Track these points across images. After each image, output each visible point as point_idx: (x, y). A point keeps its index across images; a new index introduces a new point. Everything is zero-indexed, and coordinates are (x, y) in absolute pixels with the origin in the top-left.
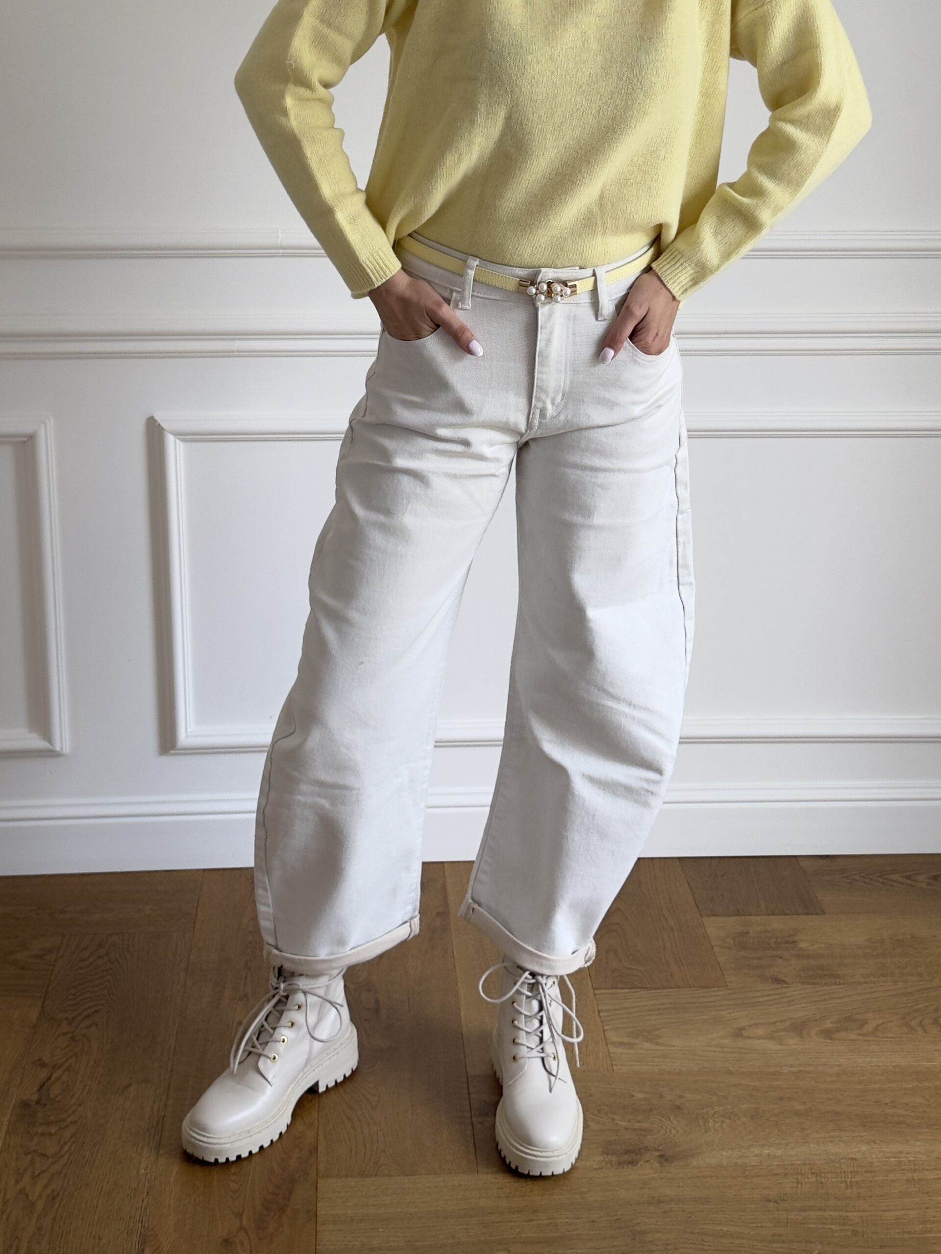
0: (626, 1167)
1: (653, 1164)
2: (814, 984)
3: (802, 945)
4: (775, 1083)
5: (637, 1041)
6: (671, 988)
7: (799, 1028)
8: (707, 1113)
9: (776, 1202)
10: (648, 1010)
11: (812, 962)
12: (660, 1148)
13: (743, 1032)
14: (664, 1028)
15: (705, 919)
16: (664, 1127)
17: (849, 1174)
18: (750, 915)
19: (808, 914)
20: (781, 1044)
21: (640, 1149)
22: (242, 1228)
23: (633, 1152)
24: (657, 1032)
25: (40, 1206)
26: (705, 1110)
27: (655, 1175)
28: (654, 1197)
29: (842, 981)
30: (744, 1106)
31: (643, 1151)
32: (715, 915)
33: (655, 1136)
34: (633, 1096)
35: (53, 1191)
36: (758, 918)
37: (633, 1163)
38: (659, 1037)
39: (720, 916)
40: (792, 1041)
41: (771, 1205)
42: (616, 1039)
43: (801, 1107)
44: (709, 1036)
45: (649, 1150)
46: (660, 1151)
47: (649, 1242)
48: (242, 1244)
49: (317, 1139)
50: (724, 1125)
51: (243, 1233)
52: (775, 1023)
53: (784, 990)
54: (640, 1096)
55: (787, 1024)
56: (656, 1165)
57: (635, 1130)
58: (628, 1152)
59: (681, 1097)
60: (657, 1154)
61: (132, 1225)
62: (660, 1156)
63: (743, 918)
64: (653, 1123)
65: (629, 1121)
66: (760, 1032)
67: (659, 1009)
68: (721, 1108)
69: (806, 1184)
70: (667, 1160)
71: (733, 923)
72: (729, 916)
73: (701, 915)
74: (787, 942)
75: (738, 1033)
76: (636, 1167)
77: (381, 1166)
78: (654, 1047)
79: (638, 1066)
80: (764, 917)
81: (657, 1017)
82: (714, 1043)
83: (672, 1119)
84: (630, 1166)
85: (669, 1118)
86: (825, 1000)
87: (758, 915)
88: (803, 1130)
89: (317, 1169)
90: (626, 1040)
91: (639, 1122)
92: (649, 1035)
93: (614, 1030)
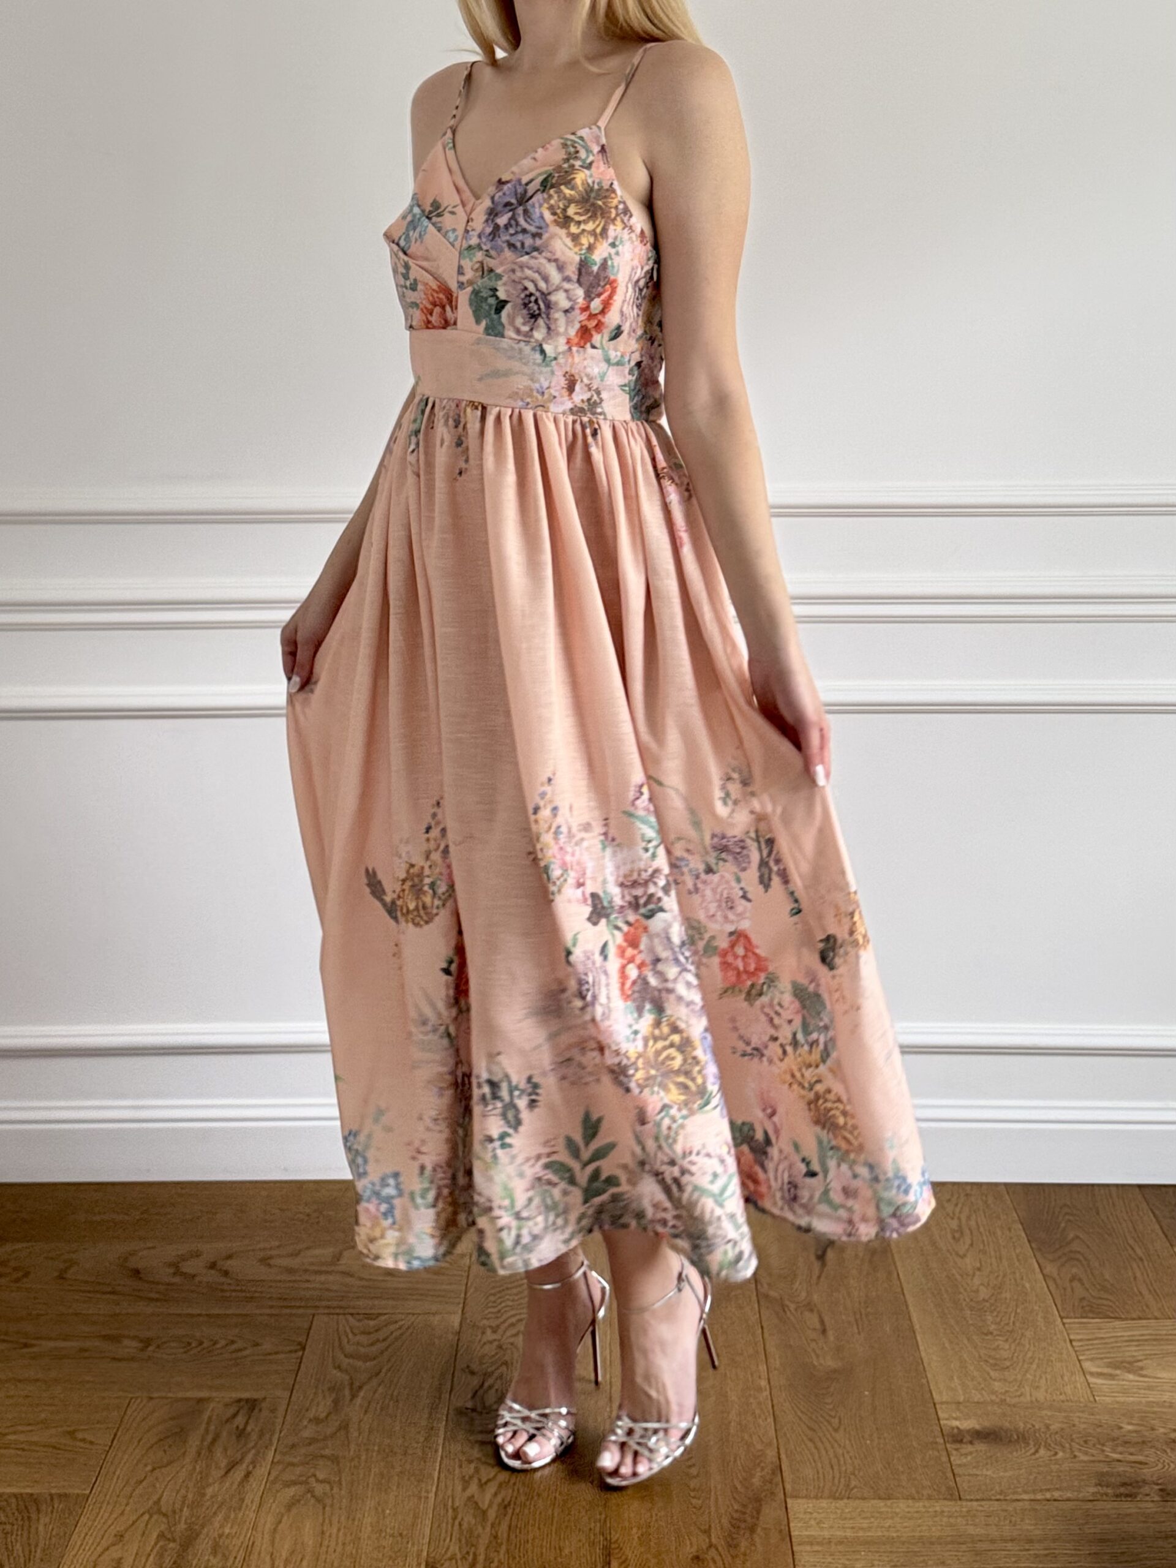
0: (1124, 1501)
1: (1154, 1498)
5: (1118, 1372)
6: (1149, 1319)
10: (1127, 1341)
12: (1160, 1482)
14: (1146, 1359)
16: (1161, 1461)
21: (1137, 1482)
22: (711, 1546)
23: (1129, 1485)
24: (1140, 1364)
25: (492, 1514)
27: (1158, 1509)
28: (1160, 1532)
31: (1141, 1484)
33: (1156, 1468)
34: (1121, 1428)
35: (503, 1500)
37: (1131, 1496)
38: (1142, 1368)
42: (1094, 1369)
45: (1147, 1483)
46: (1160, 1484)
48: (715, 1562)
49: (779, 1459)
51: (713, 1550)
54: (1130, 1427)
56: (1158, 1500)
57: (1130, 1462)
58: (1124, 1484)
60: (1157, 1487)
61: (592, 1537)
62: (1161, 1490)
64: (1147, 1456)
65: (1121, 1453)
67: (1138, 1340)
70: (1169, 1495)
73: (1171, 1245)
76: (1135, 1501)
77: (852, 1489)
78: (1138, 1379)
79: (1123, 1397)
81: (1138, 1348)
83: (1169, 1453)
84: (1129, 1499)
85: (1165, 1452)
89: (784, 1489)
90: (1106, 1370)
91: (1131, 1454)
92: (1130, 1366)
93: (1092, 1360)
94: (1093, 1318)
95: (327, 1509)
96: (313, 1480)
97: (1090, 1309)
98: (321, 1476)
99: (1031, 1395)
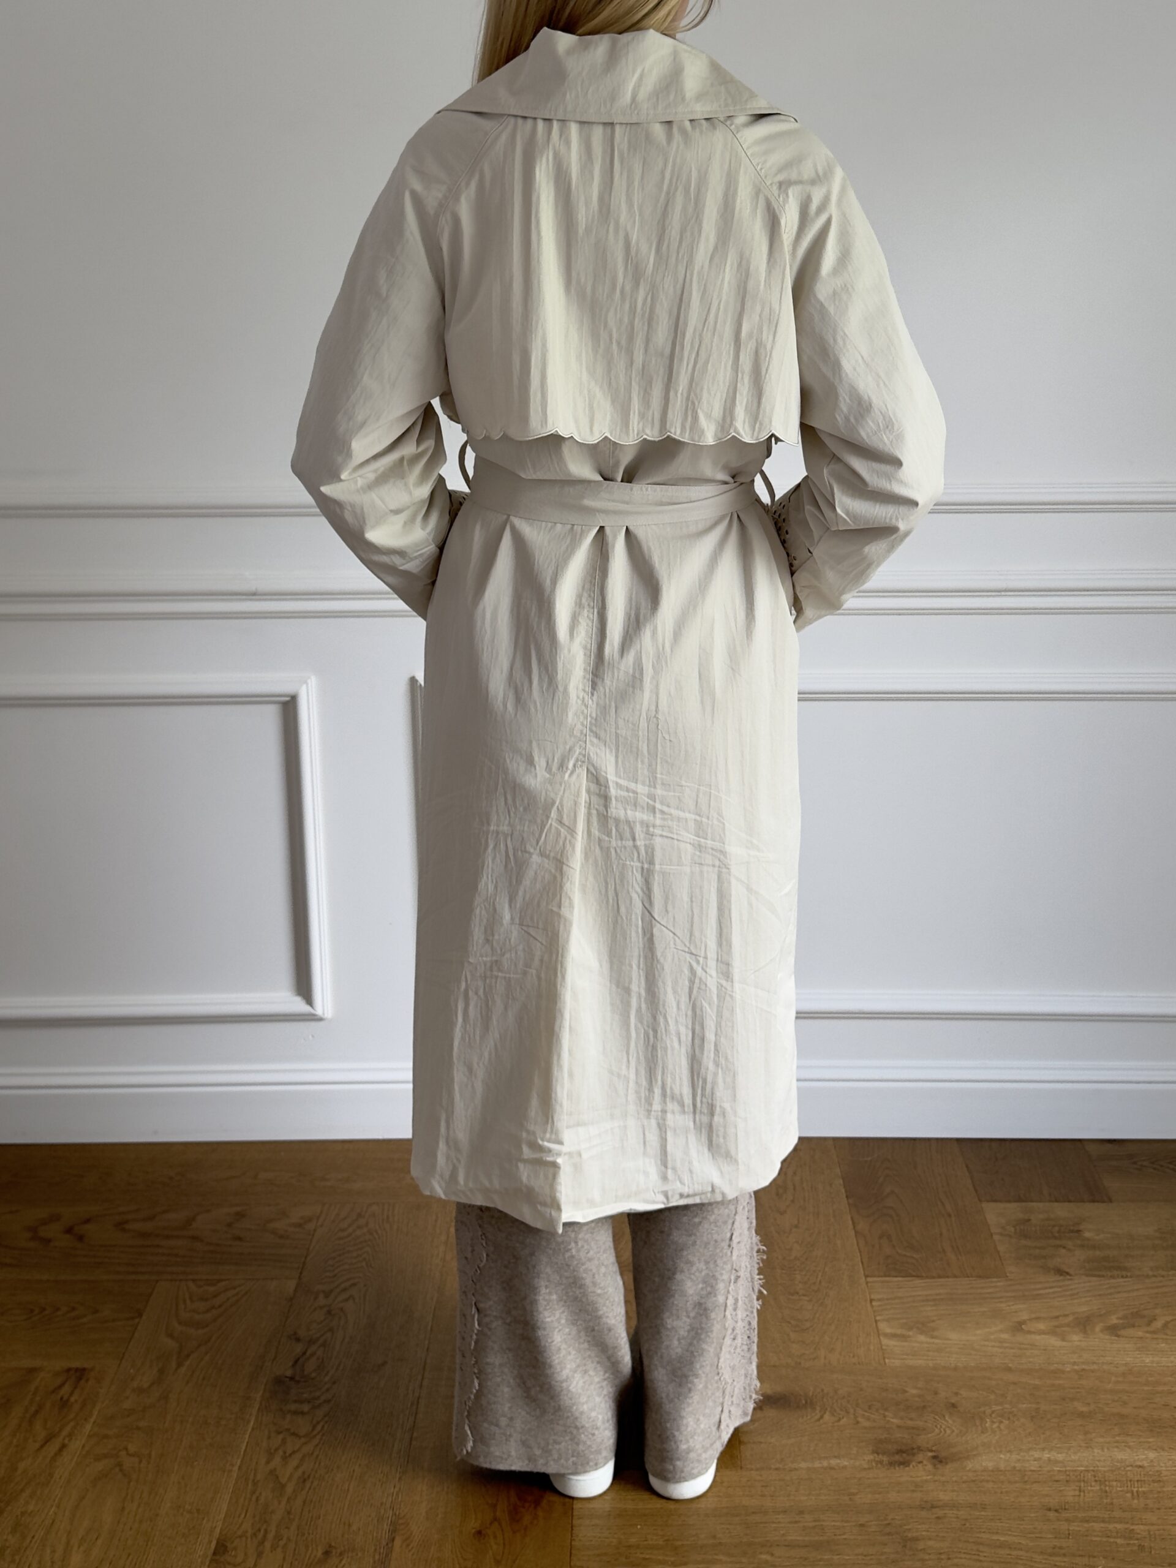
0: (897, 1468)
1: (926, 1465)
2: (1099, 1276)
3: (1087, 1235)
4: (1057, 1382)
5: (911, 1333)
6: (948, 1277)
7: (1084, 1324)
8: (984, 1412)
9: (1056, 1511)
10: (923, 1301)
11: (1098, 1253)
12: (934, 1449)
13: (1023, 1326)
14: (939, 1319)
15: (984, 1205)
16: (939, 1426)
17: (1136, 1483)
18: (1032, 1201)
19: (1094, 1201)
20: (1063, 1340)
21: (913, 1449)
22: (495, 1519)
23: (904, 1452)
24: (932, 1324)
25: (289, 1489)
26: (982, 1409)
27: (929, 1477)
28: (926, 1502)
29: (1129, 1274)
30: (1025, 1406)
31: (915, 1451)
32: (995, 1201)
33: (930, 1435)
34: (906, 1392)
35: (304, 1473)
36: (1041, 1205)
37: (905, 1464)
38: (934, 1329)
39: (1000, 1201)
40: (1075, 1338)
41: (1052, 1514)
42: (888, 1330)
43: (1085, 1409)
44: (987, 1330)
45: (922, 1450)
46: (934, 1451)
47: (921, 1550)
50: (1002, 1426)
52: (1057, 1317)
53: (1067, 1283)
54: (914, 1391)
55: (1071, 1318)
56: (930, 1467)
57: (908, 1428)
58: (900, 1452)
59: (956, 1394)
60: (930, 1454)
61: (382, 1511)
62: (934, 1457)
63: (1024, 1204)
64: (926, 1422)
65: (902, 1418)
66: (1041, 1326)
67: (934, 1300)
68: (1000, 1408)
69: (1089, 1493)
70: (941, 1462)
71: (1013, 1210)
72: (1009, 1201)
73: (980, 1201)
74: (1072, 1231)
75: (1018, 1327)
76: (907, 1468)
78: (929, 1340)
79: (911, 1359)
80: (1047, 1204)
81: (934, 1308)
82: (992, 1337)
83: (947, 1418)
84: (902, 1466)
85: (944, 1416)
86: (1111, 1294)
87: (1040, 1202)
88: (1086, 1433)
90: (899, 1332)
91: (911, 1419)
92: (924, 1327)
93: (888, 1320)
94: (896, 1277)
95: (132, 1484)
96: (123, 1453)
97: (895, 1268)
98: (132, 1448)
99: (825, 1358)
